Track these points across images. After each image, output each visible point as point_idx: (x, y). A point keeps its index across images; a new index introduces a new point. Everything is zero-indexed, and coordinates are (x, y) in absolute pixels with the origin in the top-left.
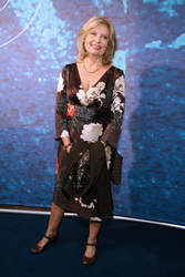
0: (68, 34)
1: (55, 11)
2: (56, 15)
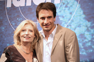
0: (92, 31)
1: (84, 16)
2: (85, 18)
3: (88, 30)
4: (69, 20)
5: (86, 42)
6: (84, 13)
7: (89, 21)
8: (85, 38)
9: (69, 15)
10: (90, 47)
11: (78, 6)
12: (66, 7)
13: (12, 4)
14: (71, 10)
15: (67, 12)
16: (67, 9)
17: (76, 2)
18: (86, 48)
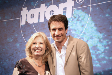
0: (105, 42)
1: (95, 28)
2: (97, 30)
3: (100, 42)
4: (81, 33)
5: (99, 54)
6: (96, 25)
7: (101, 33)
8: (98, 50)
9: (81, 28)
10: (104, 59)
11: (90, 18)
12: (78, 20)
13: (26, 22)
14: (83, 23)
15: (79, 25)
16: (79, 22)
17: (87, 15)
18: (99, 60)
